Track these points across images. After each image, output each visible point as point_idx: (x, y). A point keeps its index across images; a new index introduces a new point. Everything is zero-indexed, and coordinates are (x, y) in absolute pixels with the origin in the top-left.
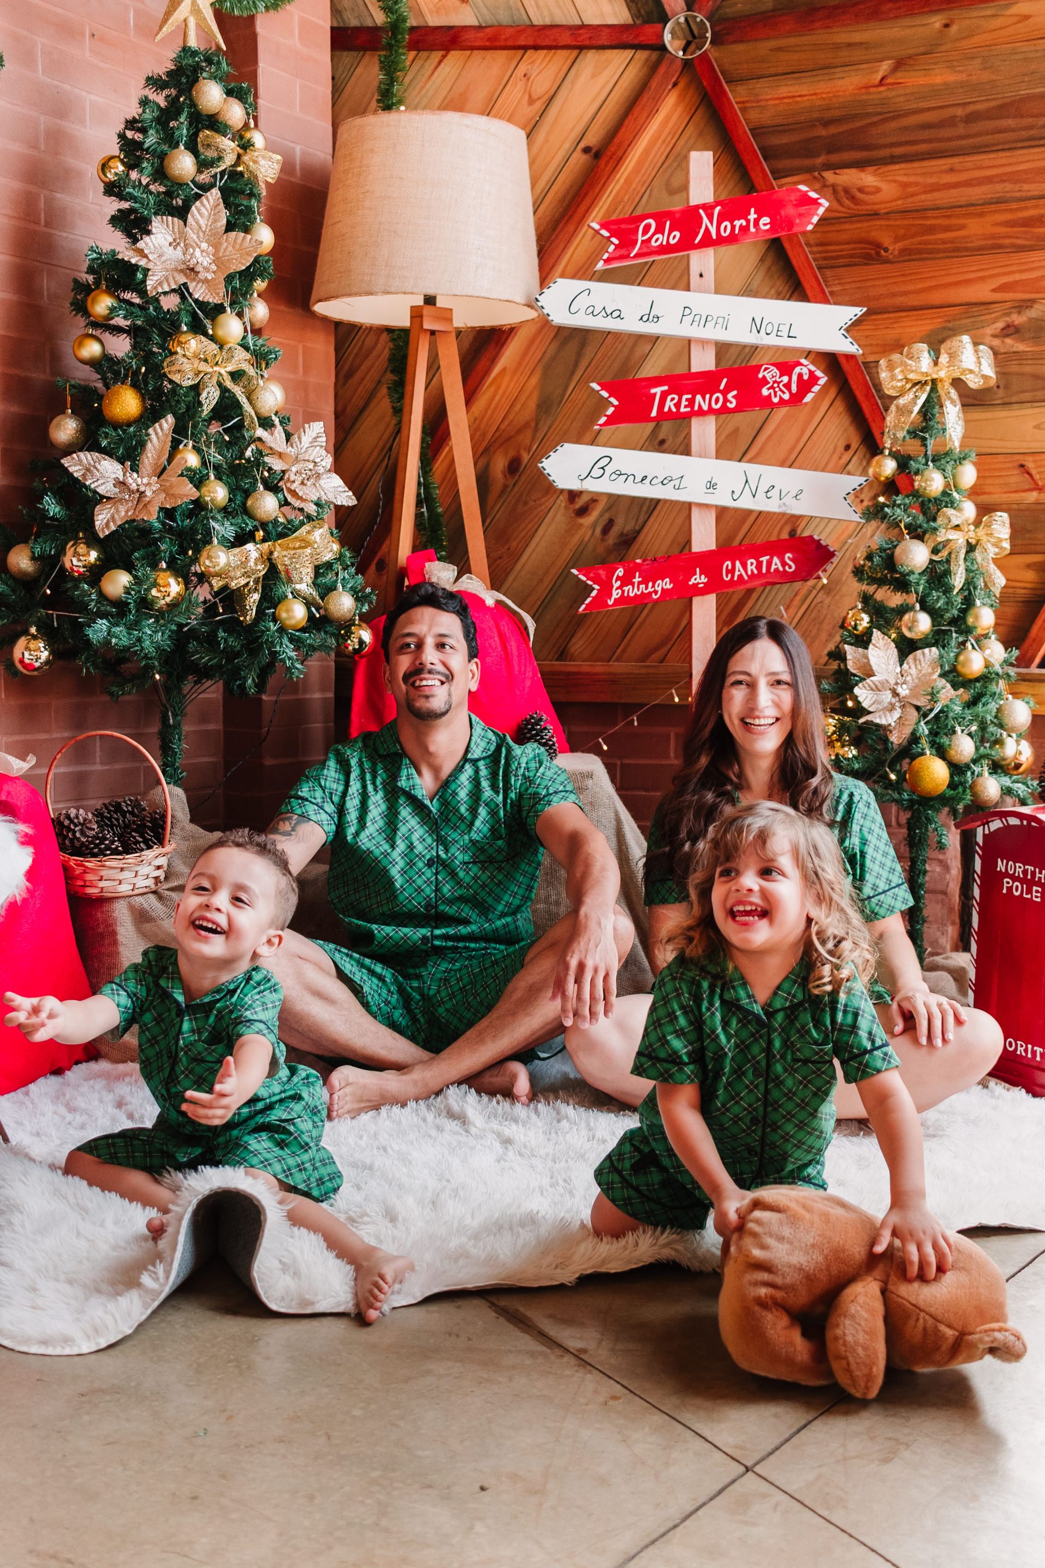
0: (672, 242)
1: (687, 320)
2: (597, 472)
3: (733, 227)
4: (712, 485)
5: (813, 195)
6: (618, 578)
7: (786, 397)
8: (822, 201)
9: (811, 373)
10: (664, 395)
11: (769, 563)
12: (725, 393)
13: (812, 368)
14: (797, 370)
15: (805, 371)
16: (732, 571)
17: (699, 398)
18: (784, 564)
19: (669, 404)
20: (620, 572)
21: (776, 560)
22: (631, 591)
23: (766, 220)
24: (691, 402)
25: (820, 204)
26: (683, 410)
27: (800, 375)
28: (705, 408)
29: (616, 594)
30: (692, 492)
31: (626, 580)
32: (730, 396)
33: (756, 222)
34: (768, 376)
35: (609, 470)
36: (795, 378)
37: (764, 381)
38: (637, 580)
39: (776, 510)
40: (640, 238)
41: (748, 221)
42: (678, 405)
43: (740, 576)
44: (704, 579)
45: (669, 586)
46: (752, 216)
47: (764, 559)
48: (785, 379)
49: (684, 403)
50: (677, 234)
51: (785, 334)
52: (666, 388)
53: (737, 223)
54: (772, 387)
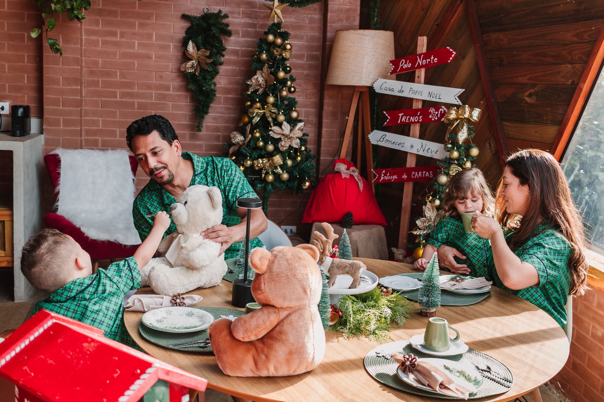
0: (409, 67)
1: (411, 92)
2: (382, 140)
3: (426, 61)
4: (412, 146)
5: (451, 50)
6: (383, 173)
7: (436, 119)
8: (453, 52)
9: (444, 111)
10: (402, 116)
11: (425, 173)
12: (419, 116)
13: (445, 109)
14: (440, 110)
15: (443, 110)
16: (414, 175)
17: (411, 118)
18: (429, 174)
19: (403, 119)
20: (384, 172)
21: (427, 173)
22: (386, 178)
23: (436, 59)
24: (409, 119)
25: (453, 54)
26: (407, 121)
27: (441, 111)
28: (413, 121)
29: (382, 178)
30: (406, 149)
31: (385, 174)
32: (420, 118)
33: (433, 59)
34: (432, 111)
35: (385, 139)
36: (439, 112)
37: (430, 113)
38: (388, 175)
39: (430, 156)
40: (400, 66)
41: (431, 59)
42: (406, 120)
43: (417, 177)
44: (406, 177)
45: (396, 178)
46: (432, 58)
47: (424, 172)
48: (437, 113)
49: (407, 119)
50: (410, 64)
51: (438, 97)
52: (403, 114)
53: (428, 60)
54: (433, 115)
